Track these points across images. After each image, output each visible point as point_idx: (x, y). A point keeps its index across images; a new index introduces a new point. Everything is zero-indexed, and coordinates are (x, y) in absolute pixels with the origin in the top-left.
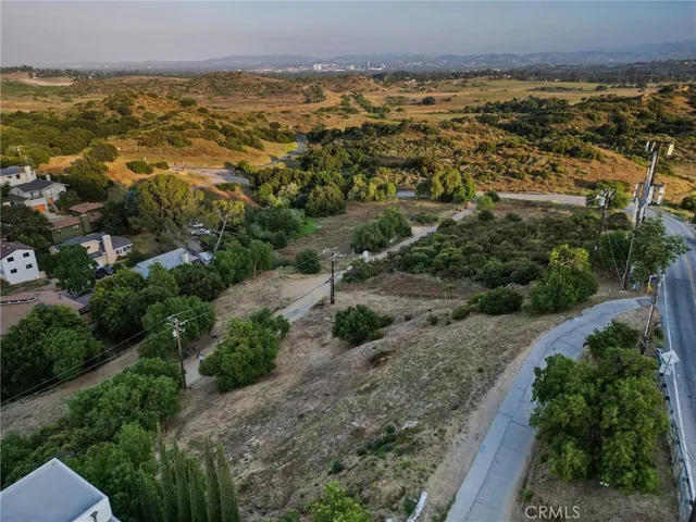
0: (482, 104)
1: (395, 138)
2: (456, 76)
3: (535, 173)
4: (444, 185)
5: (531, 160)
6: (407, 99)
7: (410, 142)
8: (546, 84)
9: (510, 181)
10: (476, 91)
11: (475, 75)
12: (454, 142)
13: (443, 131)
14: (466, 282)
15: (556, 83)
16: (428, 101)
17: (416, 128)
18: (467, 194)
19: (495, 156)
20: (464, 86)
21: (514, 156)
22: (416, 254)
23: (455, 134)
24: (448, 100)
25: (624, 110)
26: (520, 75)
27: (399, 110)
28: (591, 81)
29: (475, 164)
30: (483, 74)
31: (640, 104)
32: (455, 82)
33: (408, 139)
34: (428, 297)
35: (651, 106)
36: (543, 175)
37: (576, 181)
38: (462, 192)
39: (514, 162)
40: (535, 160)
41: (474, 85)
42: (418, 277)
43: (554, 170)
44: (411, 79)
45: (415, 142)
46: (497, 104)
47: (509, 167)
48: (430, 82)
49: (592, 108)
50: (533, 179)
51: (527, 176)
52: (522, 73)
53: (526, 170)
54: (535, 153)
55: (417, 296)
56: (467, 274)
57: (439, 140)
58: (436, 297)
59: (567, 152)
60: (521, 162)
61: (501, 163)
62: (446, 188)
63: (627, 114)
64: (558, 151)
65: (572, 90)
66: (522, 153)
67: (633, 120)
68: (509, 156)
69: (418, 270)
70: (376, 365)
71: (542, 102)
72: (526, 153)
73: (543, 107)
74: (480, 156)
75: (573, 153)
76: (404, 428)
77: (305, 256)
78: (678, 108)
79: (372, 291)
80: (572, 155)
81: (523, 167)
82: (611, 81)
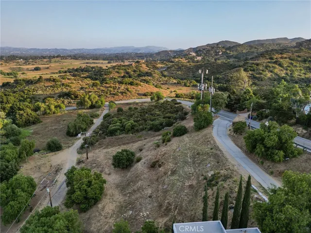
0: (66, 69)
1: (38, 85)
2: (44, 58)
3: (122, 93)
4: (91, 100)
5: (117, 88)
6: (23, 69)
7: (47, 87)
8: (87, 61)
9: (114, 97)
10: (57, 64)
11: (54, 57)
12: (71, 85)
13: (63, 80)
14: (144, 132)
15: (91, 61)
16: (37, 69)
17: (48, 80)
18: (102, 104)
19: (102, 88)
20: (50, 62)
21: (110, 87)
22: (114, 128)
23: (69, 81)
24: (48, 68)
25: (128, 69)
26: (75, 57)
27: (23, 74)
28: (104, 60)
29: (95, 92)
30: (57, 57)
31: (132, 67)
32: (45, 60)
33: (46, 85)
34: (133, 142)
35: (136, 67)
36: (125, 93)
37: (138, 94)
38: (100, 103)
39: (112, 89)
40: (119, 88)
41: (55, 62)
42: (121, 136)
43: (128, 91)
44: (20, 59)
45: (51, 86)
46: (73, 69)
47: (110, 91)
48: (31, 60)
49: (117, 69)
50: (122, 95)
51: (120, 94)
52: (74, 56)
53: (118, 91)
54: (117, 85)
55: (128, 143)
56: (142, 130)
57: (63, 84)
58: (137, 141)
59: (129, 84)
60: (114, 89)
61: (106, 90)
62: (92, 102)
63: (130, 71)
64: (126, 84)
65: (99, 63)
66: (113, 85)
67: (132, 73)
68: (108, 87)
69: (118, 134)
70: (160, 166)
71: (93, 68)
72: (114, 85)
73: (94, 70)
74: (95, 88)
75: (131, 84)
76: (210, 175)
77: (53, 142)
78: (144, 68)
79: (102, 148)
80: (131, 85)
81: (116, 91)
82: (111, 60)
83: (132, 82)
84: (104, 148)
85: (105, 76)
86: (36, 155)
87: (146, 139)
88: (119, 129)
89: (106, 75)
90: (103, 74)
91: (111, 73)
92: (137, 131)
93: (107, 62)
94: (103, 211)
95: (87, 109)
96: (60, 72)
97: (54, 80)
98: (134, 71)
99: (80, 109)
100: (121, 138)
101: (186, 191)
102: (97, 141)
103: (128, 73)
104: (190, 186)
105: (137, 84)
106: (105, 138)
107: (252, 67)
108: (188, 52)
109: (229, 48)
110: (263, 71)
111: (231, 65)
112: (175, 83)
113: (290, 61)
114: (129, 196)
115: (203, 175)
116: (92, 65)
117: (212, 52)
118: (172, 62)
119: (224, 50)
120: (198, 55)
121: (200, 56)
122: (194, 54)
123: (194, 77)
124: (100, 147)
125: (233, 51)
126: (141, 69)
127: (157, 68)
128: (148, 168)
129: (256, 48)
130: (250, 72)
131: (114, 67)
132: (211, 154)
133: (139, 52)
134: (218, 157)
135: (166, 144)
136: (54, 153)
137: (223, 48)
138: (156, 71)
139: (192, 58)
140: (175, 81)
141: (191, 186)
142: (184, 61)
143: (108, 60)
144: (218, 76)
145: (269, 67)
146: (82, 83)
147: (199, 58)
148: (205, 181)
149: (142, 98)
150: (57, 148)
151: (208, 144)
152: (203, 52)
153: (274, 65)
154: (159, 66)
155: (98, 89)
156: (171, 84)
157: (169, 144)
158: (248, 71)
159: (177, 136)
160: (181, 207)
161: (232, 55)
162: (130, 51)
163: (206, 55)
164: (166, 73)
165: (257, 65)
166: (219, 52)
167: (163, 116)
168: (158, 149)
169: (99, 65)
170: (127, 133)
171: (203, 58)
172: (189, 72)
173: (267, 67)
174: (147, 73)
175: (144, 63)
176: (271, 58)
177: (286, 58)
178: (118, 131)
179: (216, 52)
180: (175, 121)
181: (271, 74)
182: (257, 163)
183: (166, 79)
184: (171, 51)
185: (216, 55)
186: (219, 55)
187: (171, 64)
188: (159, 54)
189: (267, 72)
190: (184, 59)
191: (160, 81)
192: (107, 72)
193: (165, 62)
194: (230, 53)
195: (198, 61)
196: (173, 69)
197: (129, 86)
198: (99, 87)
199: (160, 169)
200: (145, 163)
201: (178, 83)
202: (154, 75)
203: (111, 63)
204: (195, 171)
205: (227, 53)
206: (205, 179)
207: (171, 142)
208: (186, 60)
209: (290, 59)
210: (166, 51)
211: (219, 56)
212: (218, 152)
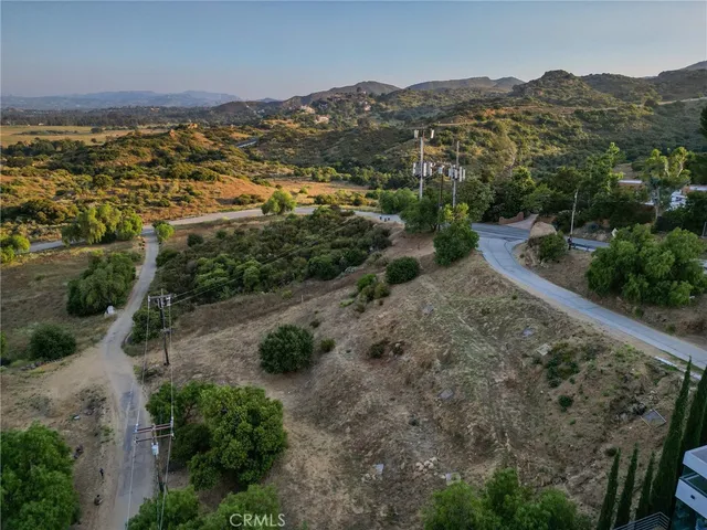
3: (178, 200)
4: (104, 221)
5: (162, 188)
8: (31, 128)
9: (158, 211)
12: (14, 187)
15: (43, 128)
18: (134, 228)
19: (120, 190)
21: (142, 187)
22: (211, 281)
23: (8, 179)
25: (162, 145)
29: (103, 200)
31: (172, 140)
34: (278, 310)
35: (181, 140)
36: (185, 199)
37: (218, 200)
38: (129, 227)
39: (148, 192)
40: (167, 188)
43: (192, 194)
47: (145, 197)
49: (133, 144)
50: (180, 205)
51: (172, 204)
53: (165, 197)
54: (160, 181)
55: (264, 314)
59: (190, 177)
60: (153, 191)
61: (133, 195)
62: (107, 227)
63: (166, 148)
64: (181, 177)
65: (66, 132)
66: (147, 182)
67: (173, 153)
68: (137, 187)
69: (227, 295)
70: (399, 352)
71: (55, 144)
72: (153, 183)
73: (59, 149)
74: (100, 191)
75: (196, 176)
76: (544, 353)
77: (50, 333)
78: (202, 142)
79: (195, 335)
80: (196, 179)
81: (160, 195)
82: (100, 124)
83: (198, 173)
84: (202, 334)
85: (102, 164)
87: (308, 299)
88: (225, 284)
89: (102, 160)
90: (93, 160)
91: (116, 154)
92: (278, 283)
93: (89, 129)
94: (304, 477)
95: (95, 244)
98: (178, 149)
99: (72, 246)
100: (240, 304)
101: (504, 396)
103: (161, 154)
104: (506, 382)
105: (210, 178)
106: (192, 309)
107: (446, 135)
108: (291, 105)
109: (383, 98)
110: (467, 143)
111: (401, 132)
112: (289, 175)
113: (514, 123)
114: (351, 433)
115: (525, 356)
116: (52, 138)
117: (349, 105)
118: (264, 127)
119: (373, 102)
120: (320, 113)
121: (325, 114)
122: (310, 110)
123: (326, 160)
124: (189, 333)
125: (392, 103)
126: (194, 143)
127: (234, 141)
128: (366, 360)
129: (436, 98)
130: (443, 147)
131: (122, 141)
132: (519, 308)
133: (168, 106)
134: (539, 311)
135: (381, 304)
136: (57, 363)
137: (371, 96)
138: (232, 147)
139: (308, 120)
140: (287, 170)
141: (509, 384)
142: (291, 125)
143: (89, 124)
144: (378, 156)
145: (478, 135)
146: (45, 183)
147: (324, 119)
148: (539, 367)
149: (232, 210)
150: (64, 346)
151: (495, 291)
152: (330, 106)
153: (486, 131)
154: (238, 135)
155: (109, 193)
156: (281, 176)
157: (387, 301)
158: (439, 145)
159: (402, 282)
160: (513, 432)
161: (392, 113)
162: (144, 103)
163: (338, 113)
164: (258, 153)
165: (455, 130)
166: (363, 106)
167: (329, 245)
168: (365, 316)
169: (74, 138)
170: (251, 290)
171: (333, 119)
172: (312, 149)
173: (473, 135)
174: (210, 153)
175: (197, 129)
176: (479, 118)
177: (504, 116)
178: (227, 289)
179: (357, 106)
180: (364, 252)
181: (483, 149)
182: (628, 313)
183: (266, 165)
184: (251, 103)
185: (359, 112)
186: (364, 111)
187: (262, 131)
188: (221, 109)
189: (475, 146)
190: (290, 120)
191: (252, 172)
192: (105, 152)
193: (247, 127)
194: (386, 109)
195: (323, 126)
196: (273, 142)
197: (192, 184)
198: (110, 188)
199: (404, 358)
200: (348, 352)
201: (296, 175)
202: (230, 157)
203: (102, 131)
204: (499, 351)
205: (381, 109)
206: (538, 361)
207: (392, 298)
208: (295, 122)
209: (513, 119)
210: (239, 103)
211: (365, 115)
212: (533, 302)
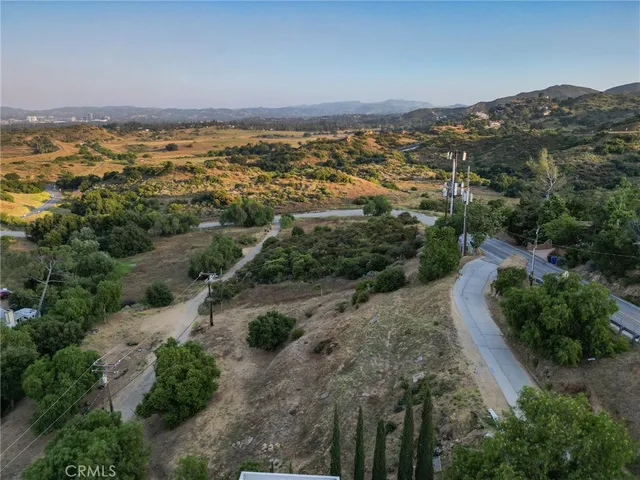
0: (222, 149)
1: (163, 179)
2: (187, 126)
3: (311, 197)
4: (247, 211)
5: (303, 186)
6: (147, 147)
7: (180, 182)
8: (264, 132)
9: (294, 205)
10: (210, 138)
11: (204, 125)
12: (222, 179)
13: (209, 171)
14: (328, 279)
15: (272, 132)
16: (171, 148)
17: (183, 169)
18: (267, 218)
19: (274, 186)
20: (197, 135)
21: (290, 185)
22: (272, 266)
23: (220, 172)
24: (190, 146)
25: (338, 149)
26: (243, 125)
27: (145, 156)
28: (297, 130)
29: (260, 194)
30: (210, 124)
31: (347, 144)
32: (188, 131)
33: (177, 179)
34: (303, 298)
35: (354, 145)
36: (317, 197)
37: (342, 199)
38: (264, 216)
39: (292, 190)
40: (307, 187)
41: (206, 134)
42: (283, 285)
43: (323, 193)
44: (144, 129)
45: (186, 182)
46: (235, 148)
47: (289, 193)
48: (163, 131)
49: (316, 148)
50: (311, 201)
51: (306, 200)
52: (242, 123)
53: (303, 194)
54: (304, 181)
55: (293, 300)
56: (326, 274)
57: (208, 178)
58: (311, 297)
59: (328, 178)
60: (297, 189)
61: (281, 191)
62: (249, 215)
63: (340, 152)
65: (286, 137)
66: (295, 182)
67: (345, 156)
68: (286, 185)
69: (279, 280)
70: (329, 352)
71: (271, 146)
72: (298, 182)
73: (273, 150)
74: (261, 187)
75: (332, 179)
76: (415, 380)
77: (156, 289)
78: (372, 146)
79: (243, 306)
80: (332, 181)
81: (300, 192)
82: (311, 129)
83: (334, 176)
84: (247, 307)
85: (292, 163)
86: (126, 312)
87: (327, 293)
88: (281, 270)
89: (292, 160)
90: (286, 159)
91: (302, 155)
92: (316, 276)
93: (303, 133)
94: (201, 430)
96: (210, 154)
97: (192, 170)
98: (350, 153)
99: (226, 227)
100: (283, 288)
102: (237, 292)
103: (336, 156)
104: (371, 398)
105: (344, 180)
106: (253, 287)
107: (615, 144)
108: (473, 111)
109: (569, 102)
111: (566, 139)
112: (431, 178)
114: (257, 408)
115: (402, 379)
116: (271, 141)
117: (526, 111)
118: (433, 133)
119: (556, 107)
120: (493, 118)
121: (498, 120)
122: (484, 116)
123: (477, 165)
124: (240, 305)
125: (577, 108)
126: (365, 148)
127: (398, 146)
128: (311, 353)
131: (310, 145)
132: (431, 334)
133: (368, 113)
134: (444, 341)
135: (357, 308)
136: (157, 309)
137: (554, 100)
138: (395, 152)
139: (479, 125)
140: (431, 174)
141: (372, 400)
142: (460, 130)
143: (304, 129)
147: (496, 125)
148: (402, 392)
149: (349, 209)
150: (164, 299)
151: (435, 313)
152: (505, 111)
154: (404, 140)
155: (267, 188)
156: (424, 179)
157: (363, 306)
158: (604, 154)
159: (383, 292)
161: (575, 117)
162: (351, 111)
163: (512, 118)
164: (415, 157)
165: (628, 139)
166: (543, 110)
167: (371, 248)
168: (340, 317)
169: (284, 141)
170: (296, 279)
171: (505, 125)
174: (375, 156)
175: (371, 136)
178: (280, 274)
179: (536, 110)
180: (392, 259)
182: (524, 362)
183: (413, 169)
184: (437, 110)
185: (537, 117)
186: (542, 116)
187: (432, 136)
188: (408, 116)
190: (460, 126)
191: (399, 174)
192: (297, 155)
193: (417, 133)
194: (569, 113)
195: (491, 131)
196: (433, 147)
197: (326, 184)
198: (268, 184)
199: (329, 358)
200: (306, 343)
201: (437, 178)
202: (390, 160)
203: (310, 135)
204: (391, 369)
205: (563, 113)
206: (405, 386)
207: (368, 304)
208: (465, 128)
210: (425, 110)
211: (542, 120)
212: (447, 332)
